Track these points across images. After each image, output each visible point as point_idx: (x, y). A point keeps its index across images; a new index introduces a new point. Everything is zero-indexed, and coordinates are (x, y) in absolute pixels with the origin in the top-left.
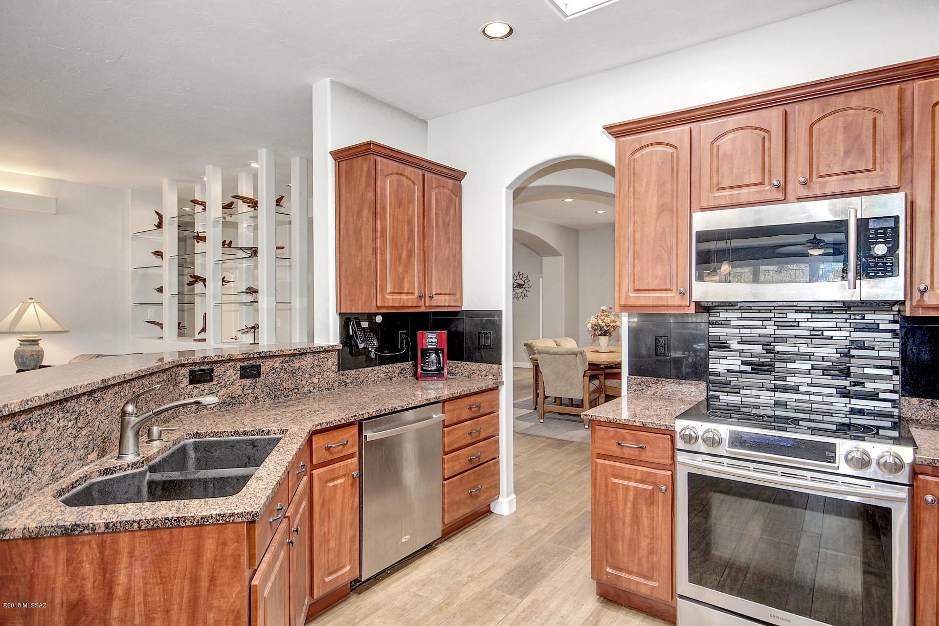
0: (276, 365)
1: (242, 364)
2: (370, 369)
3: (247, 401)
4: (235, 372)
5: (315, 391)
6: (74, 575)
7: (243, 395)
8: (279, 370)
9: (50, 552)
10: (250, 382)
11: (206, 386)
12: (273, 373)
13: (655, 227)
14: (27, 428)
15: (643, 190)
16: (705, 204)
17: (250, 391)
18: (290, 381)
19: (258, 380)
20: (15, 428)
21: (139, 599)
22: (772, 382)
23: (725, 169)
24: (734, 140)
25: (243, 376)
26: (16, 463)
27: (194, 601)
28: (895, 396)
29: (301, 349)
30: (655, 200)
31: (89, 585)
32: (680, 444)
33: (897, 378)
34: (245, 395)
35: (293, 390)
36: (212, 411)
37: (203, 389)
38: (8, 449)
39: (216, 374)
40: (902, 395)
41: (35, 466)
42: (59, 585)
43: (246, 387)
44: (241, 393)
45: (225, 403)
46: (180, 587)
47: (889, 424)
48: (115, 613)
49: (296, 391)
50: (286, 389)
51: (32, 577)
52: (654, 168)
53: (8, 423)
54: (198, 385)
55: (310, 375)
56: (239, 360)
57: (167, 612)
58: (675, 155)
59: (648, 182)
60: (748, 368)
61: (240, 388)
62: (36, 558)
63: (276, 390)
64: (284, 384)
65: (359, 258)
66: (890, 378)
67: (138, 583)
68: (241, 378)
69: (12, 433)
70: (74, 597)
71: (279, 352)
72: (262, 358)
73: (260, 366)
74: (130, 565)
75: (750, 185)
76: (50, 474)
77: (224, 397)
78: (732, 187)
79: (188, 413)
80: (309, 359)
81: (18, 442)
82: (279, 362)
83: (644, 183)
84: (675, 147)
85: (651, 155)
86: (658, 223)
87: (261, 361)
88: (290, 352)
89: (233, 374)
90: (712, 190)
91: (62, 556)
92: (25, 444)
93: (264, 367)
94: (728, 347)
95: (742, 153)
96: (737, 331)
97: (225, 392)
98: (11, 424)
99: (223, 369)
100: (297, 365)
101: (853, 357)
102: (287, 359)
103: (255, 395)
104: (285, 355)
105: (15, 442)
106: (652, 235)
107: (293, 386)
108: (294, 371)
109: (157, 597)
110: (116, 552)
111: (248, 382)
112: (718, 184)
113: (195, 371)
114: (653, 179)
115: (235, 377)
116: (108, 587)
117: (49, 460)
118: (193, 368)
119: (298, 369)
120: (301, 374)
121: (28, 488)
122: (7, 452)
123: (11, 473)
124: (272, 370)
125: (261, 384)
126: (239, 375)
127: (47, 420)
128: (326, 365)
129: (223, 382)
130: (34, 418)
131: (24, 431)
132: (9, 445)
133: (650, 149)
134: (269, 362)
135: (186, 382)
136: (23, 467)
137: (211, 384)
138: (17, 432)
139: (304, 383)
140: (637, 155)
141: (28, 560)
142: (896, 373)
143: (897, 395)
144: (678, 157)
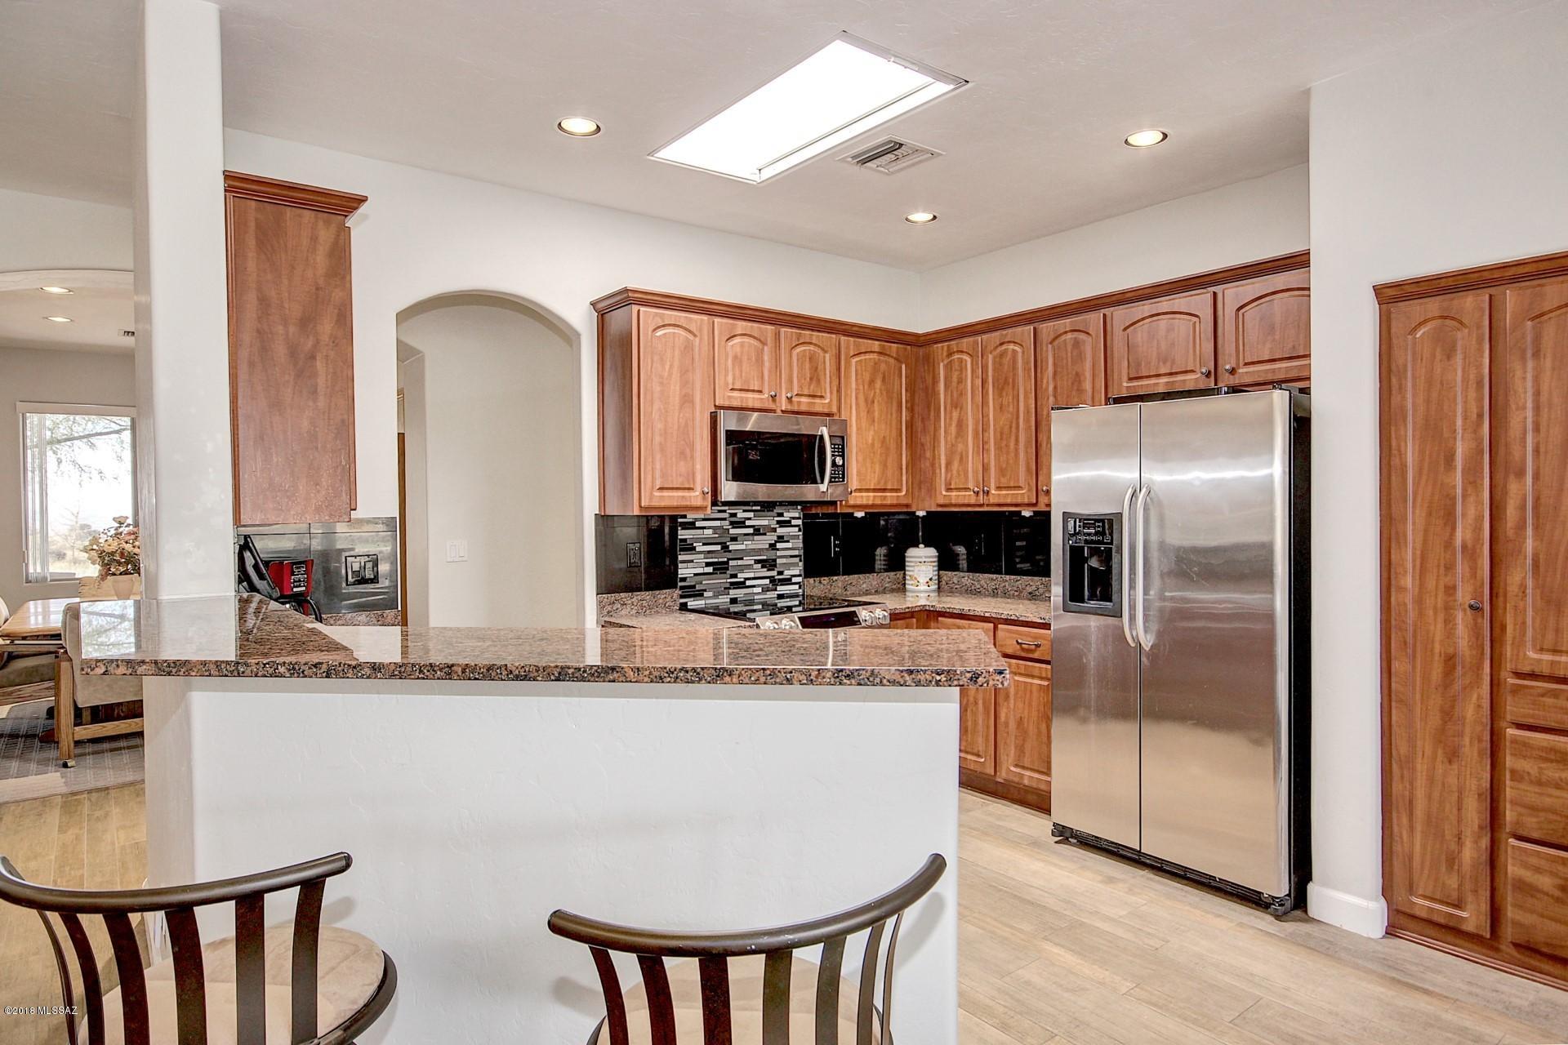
13: (679, 419)
22: (729, 580)
28: (800, 579)
30: (678, 388)
33: (801, 564)
40: (805, 577)
47: (797, 603)
60: (710, 569)
66: (796, 565)
75: (753, 391)
78: (741, 390)
85: (674, 337)
86: (681, 415)
94: (694, 548)
101: (778, 550)
106: (676, 427)
114: (676, 363)
140: (660, 333)
142: (800, 561)
143: (801, 578)
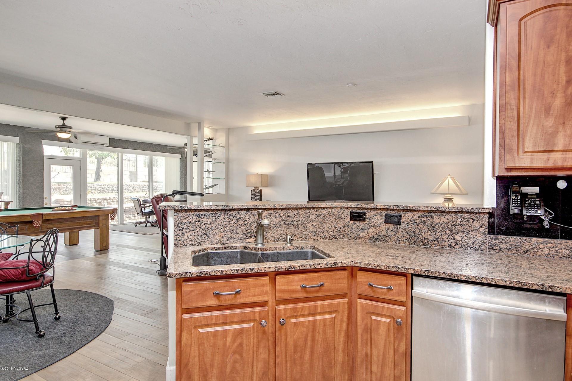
0: (415, 218)
1: (386, 213)
2: (542, 240)
3: (390, 240)
4: (381, 218)
5: (457, 246)
7: (387, 236)
8: (418, 222)
10: (393, 227)
11: (361, 224)
12: (413, 224)
14: (204, 217)
17: (393, 233)
18: (429, 233)
19: (399, 227)
20: (197, 216)
25: (386, 222)
26: (198, 230)
29: (439, 207)
34: (389, 236)
35: (432, 241)
36: (365, 241)
37: (359, 225)
38: (193, 223)
39: (367, 216)
41: (209, 234)
43: (390, 230)
44: (385, 233)
45: (373, 238)
49: (436, 242)
50: (425, 238)
53: (193, 213)
54: (356, 222)
55: (451, 231)
56: (384, 209)
61: (384, 230)
63: (416, 238)
64: (423, 234)
68: (385, 223)
69: (195, 217)
71: (416, 207)
72: (403, 210)
73: (401, 216)
76: (218, 240)
77: (373, 233)
79: (350, 238)
80: (451, 217)
81: (199, 222)
82: (418, 215)
87: (402, 213)
88: (426, 209)
89: (379, 219)
92: (203, 224)
93: (404, 218)
97: (374, 230)
98: (194, 214)
99: (372, 214)
100: (436, 220)
102: (426, 214)
103: (397, 237)
104: (424, 211)
105: (197, 221)
107: (432, 238)
108: (433, 225)
111: (391, 226)
113: (353, 212)
115: (381, 221)
117: (218, 234)
118: (353, 210)
119: (438, 224)
120: (441, 229)
121: (205, 242)
122: (192, 224)
123: (195, 233)
124: (411, 221)
125: (402, 230)
126: (384, 220)
127: (217, 217)
128: (472, 225)
129: (372, 223)
130: (208, 214)
131: (202, 218)
132: (193, 222)
134: (408, 214)
135: (349, 218)
136: (201, 232)
137: (364, 223)
138: (198, 218)
139: (444, 237)
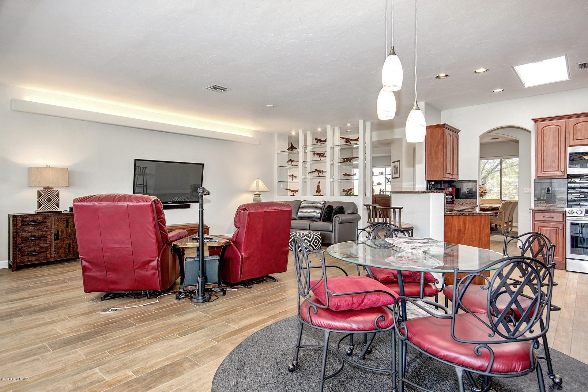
6: (459, 224)
9: (455, 219)
15: (547, 139)
16: (571, 144)
21: (470, 230)
23: (579, 134)
24: (582, 125)
27: (480, 231)
31: (462, 226)
32: (568, 214)
42: (456, 226)
46: (478, 228)
48: (466, 232)
51: (452, 224)
52: (552, 133)
57: (475, 233)
58: (560, 129)
59: (549, 137)
62: (453, 220)
65: (437, 162)
67: (470, 227)
70: (459, 228)
74: (469, 223)
83: (548, 137)
84: (560, 126)
90: (574, 140)
91: (457, 220)
95: (585, 129)
96: (579, 184)
109: (473, 230)
110: (466, 221)
112: (576, 138)
116: (465, 227)
133: (550, 126)
141: (451, 221)
144: (561, 129)
